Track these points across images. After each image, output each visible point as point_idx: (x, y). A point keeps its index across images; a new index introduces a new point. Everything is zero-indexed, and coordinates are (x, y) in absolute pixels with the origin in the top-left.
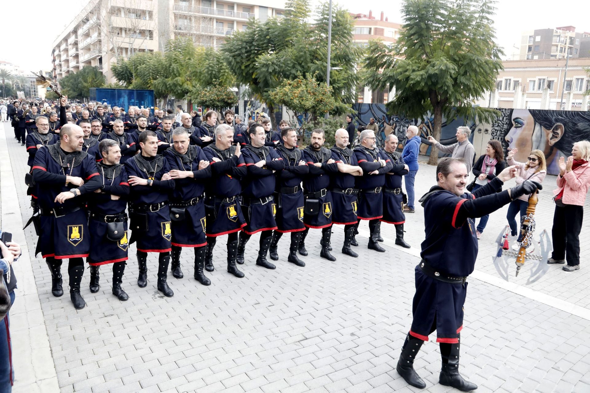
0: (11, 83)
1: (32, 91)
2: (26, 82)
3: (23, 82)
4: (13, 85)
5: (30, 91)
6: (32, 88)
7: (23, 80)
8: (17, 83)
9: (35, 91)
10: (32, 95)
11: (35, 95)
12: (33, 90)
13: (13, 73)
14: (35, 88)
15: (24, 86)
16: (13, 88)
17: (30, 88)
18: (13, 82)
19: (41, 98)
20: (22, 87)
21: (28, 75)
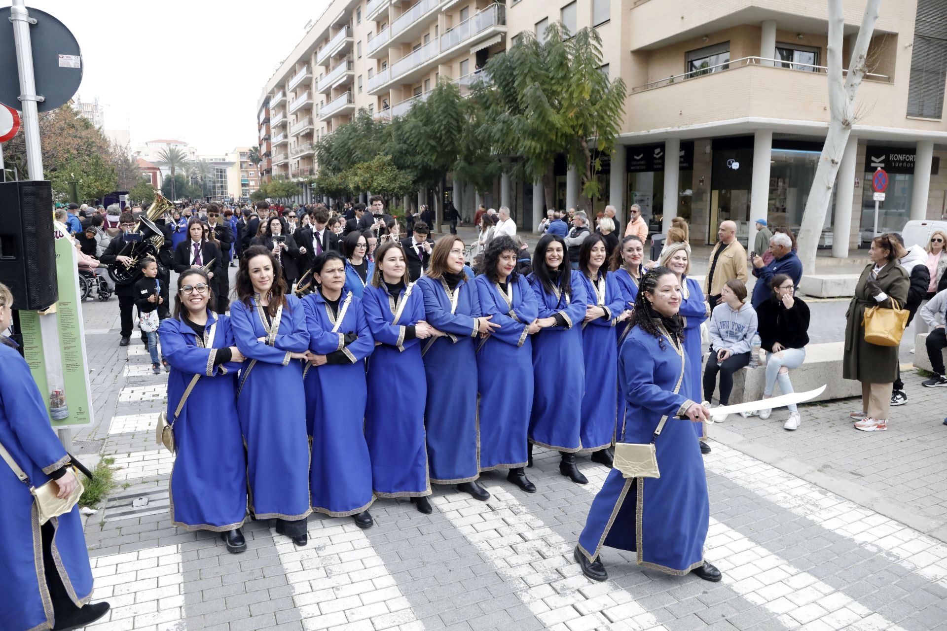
0: (184, 174)
1: (218, 187)
2: (209, 172)
3: (203, 171)
4: (188, 177)
5: (214, 187)
6: (218, 181)
7: (203, 166)
8: (195, 174)
9: (222, 187)
10: (218, 193)
11: (222, 193)
12: (219, 185)
13: (189, 158)
14: (222, 182)
15: (205, 178)
16: (188, 182)
17: (214, 183)
18: (187, 171)
19: (233, 200)
20: (202, 180)
21: (212, 160)
